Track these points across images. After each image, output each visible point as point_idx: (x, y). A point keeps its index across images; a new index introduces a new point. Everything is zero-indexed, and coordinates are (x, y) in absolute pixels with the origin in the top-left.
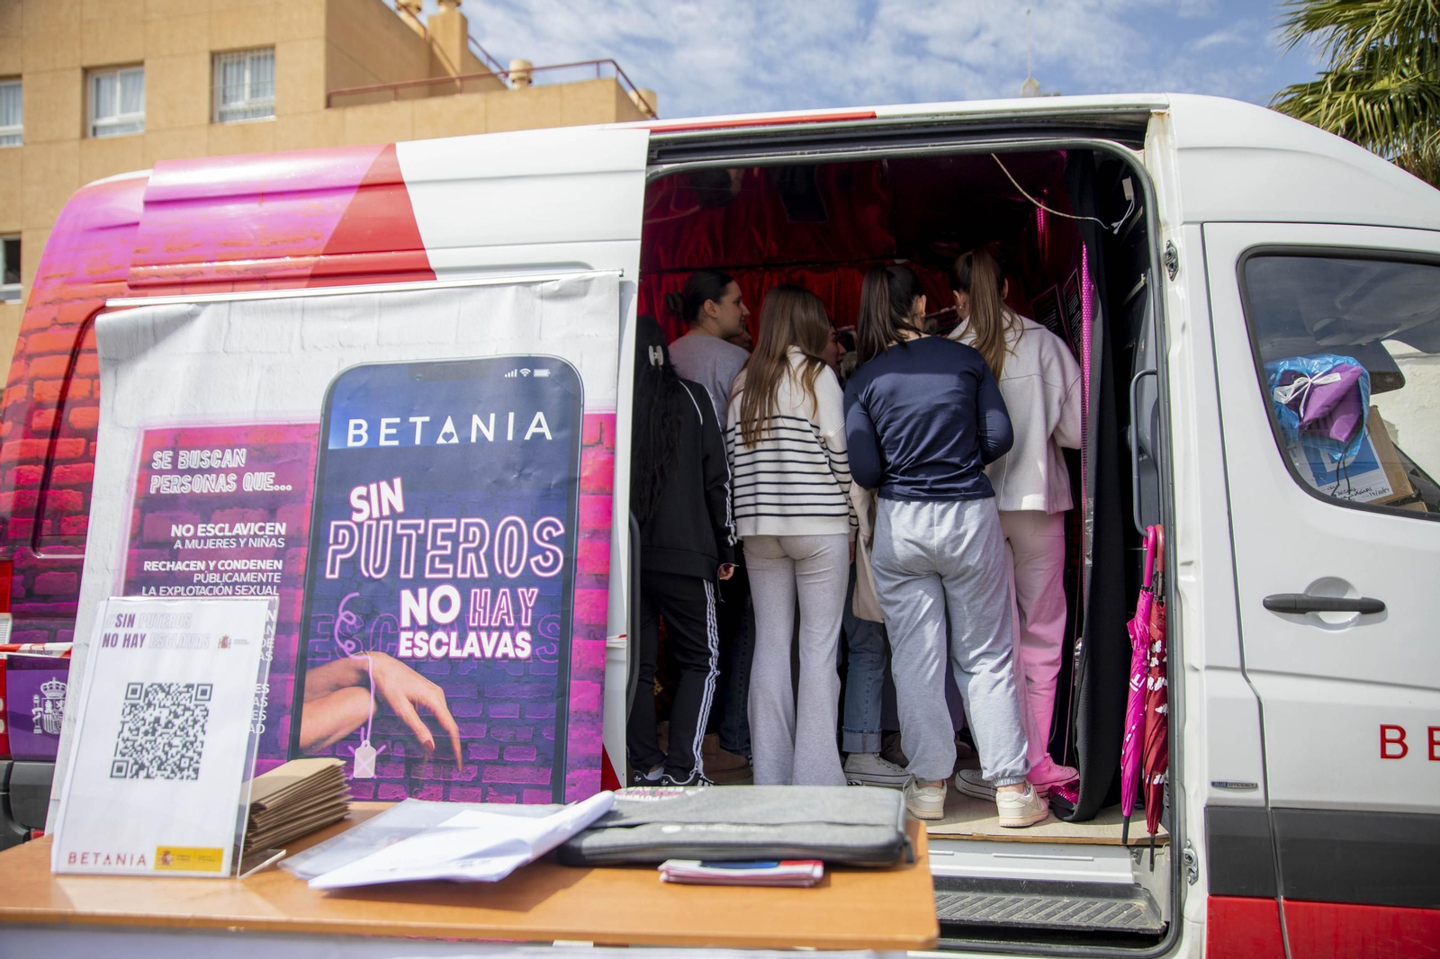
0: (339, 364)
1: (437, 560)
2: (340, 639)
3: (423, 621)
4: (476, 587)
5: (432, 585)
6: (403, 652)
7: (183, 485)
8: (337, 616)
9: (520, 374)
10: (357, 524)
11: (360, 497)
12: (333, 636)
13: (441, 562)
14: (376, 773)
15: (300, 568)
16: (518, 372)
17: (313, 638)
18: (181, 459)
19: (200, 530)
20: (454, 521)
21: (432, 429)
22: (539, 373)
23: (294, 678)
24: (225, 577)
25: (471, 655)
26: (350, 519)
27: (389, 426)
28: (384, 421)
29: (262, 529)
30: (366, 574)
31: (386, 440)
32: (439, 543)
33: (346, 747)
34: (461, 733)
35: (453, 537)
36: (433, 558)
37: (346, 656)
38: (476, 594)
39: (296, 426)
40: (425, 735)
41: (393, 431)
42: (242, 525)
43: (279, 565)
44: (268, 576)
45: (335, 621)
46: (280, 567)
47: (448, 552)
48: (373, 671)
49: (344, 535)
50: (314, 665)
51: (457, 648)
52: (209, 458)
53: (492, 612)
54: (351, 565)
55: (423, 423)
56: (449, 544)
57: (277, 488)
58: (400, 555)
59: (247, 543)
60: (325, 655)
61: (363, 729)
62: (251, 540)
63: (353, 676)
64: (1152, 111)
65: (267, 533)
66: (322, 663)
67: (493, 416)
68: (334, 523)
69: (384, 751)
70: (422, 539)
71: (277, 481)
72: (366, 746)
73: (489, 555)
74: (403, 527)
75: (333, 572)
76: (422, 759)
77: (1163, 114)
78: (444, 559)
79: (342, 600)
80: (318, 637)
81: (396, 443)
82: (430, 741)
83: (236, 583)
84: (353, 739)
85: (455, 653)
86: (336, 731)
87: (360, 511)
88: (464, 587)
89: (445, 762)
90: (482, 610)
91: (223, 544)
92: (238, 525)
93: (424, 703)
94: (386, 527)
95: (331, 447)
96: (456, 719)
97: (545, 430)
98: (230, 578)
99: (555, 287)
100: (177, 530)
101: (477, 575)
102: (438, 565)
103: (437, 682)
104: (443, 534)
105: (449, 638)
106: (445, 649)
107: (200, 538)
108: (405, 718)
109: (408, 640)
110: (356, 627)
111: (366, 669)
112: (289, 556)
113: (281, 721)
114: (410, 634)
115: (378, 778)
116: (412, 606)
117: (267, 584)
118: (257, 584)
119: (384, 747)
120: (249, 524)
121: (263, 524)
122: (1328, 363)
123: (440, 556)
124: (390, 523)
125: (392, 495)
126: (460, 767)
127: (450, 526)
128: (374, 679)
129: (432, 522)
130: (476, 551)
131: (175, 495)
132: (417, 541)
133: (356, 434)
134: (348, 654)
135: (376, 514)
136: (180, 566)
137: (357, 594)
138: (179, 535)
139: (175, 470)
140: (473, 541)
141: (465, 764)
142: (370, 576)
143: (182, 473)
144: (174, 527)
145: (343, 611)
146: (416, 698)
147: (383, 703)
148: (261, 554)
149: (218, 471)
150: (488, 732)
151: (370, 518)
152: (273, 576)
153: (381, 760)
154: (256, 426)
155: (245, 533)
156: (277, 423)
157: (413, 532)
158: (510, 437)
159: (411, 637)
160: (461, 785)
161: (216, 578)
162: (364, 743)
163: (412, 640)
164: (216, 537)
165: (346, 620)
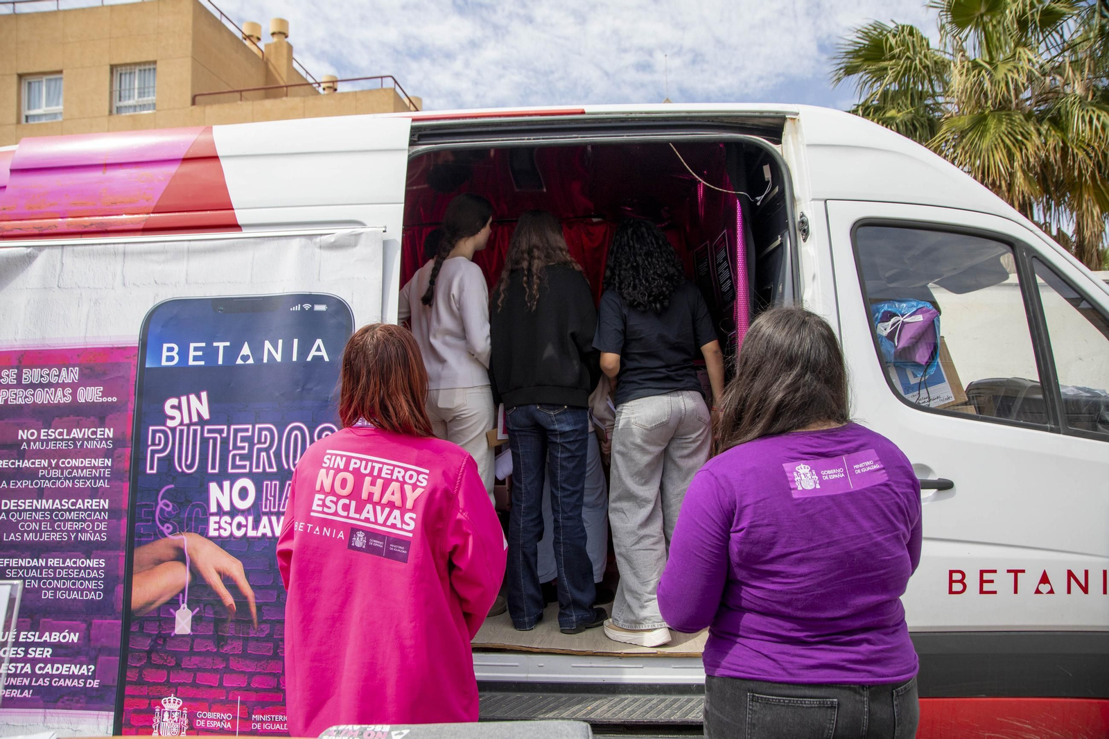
0: (155, 299)
1: (238, 458)
2: (160, 522)
3: (227, 507)
4: (267, 480)
5: (233, 479)
6: (212, 533)
7: (26, 397)
8: (157, 504)
9: (302, 307)
10: (170, 428)
11: (173, 407)
12: (155, 521)
13: (240, 460)
14: (192, 630)
15: (125, 465)
16: (301, 307)
17: (138, 522)
18: (24, 376)
19: (42, 434)
20: (250, 427)
21: (232, 352)
22: (318, 308)
23: (124, 554)
24: (66, 473)
25: (264, 535)
26: (164, 424)
27: (196, 349)
28: (192, 345)
29: (94, 433)
30: (180, 470)
31: (194, 360)
32: (239, 444)
33: (169, 610)
34: (256, 598)
35: (249, 440)
36: (234, 456)
37: (166, 536)
38: (267, 485)
39: (119, 348)
40: (229, 599)
41: (200, 353)
42: (78, 430)
43: (109, 462)
44: (100, 472)
45: (156, 508)
46: (110, 465)
47: (246, 451)
48: (187, 548)
49: (160, 438)
50: (140, 544)
51: (253, 529)
52: (48, 375)
53: (280, 500)
54: (167, 462)
55: (224, 347)
56: (246, 445)
57: (105, 399)
58: (208, 454)
59: (82, 445)
60: (149, 535)
61: (181, 595)
62: (85, 442)
63: (172, 553)
64: (787, 116)
65: (99, 436)
66: (147, 543)
67: (280, 342)
68: (151, 428)
69: (197, 613)
70: (225, 441)
71: (104, 394)
72: (184, 608)
73: (278, 454)
74: (210, 431)
75: (152, 468)
76: (227, 619)
77: (794, 119)
78: (243, 457)
79: (160, 491)
80: (142, 521)
81: (202, 363)
82: (232, 604)
83: (75, 478)
84: (174, 603)
85: (251, 533)
86: (160, 597)
87: (173, 418)
88: (258, 479)
89: (244, 621)
90: (272, 498)
91: (63, 445)
92: (74, 430)
93: (227, 573)
94: (195, 431)
95: (147, 366)
96: (252, 586)
97: (324, 353)
98: (70, 473)
99: (331, 239)
100: (22, 434)
101: (268, 470)
102: (238, 463)
103: (238, 557)
104: (242, 437)
105: (247, 521)
106: (243, 530)
107: (43, 441)
108: (213, 586)
109: (215, 523)
110: (173, 513)
111: (182, 546)
112: (116, 455)
113: (116, 590)
114: (216, 518)
115: (193, 635)
116: (218, 495)
117: (100, 478)
118: (92, 478)
119: (198, 609)
120: (83, 430)
121: (95, 430)
122: (913, 306)
123: (239, 455)
124: (199, 428)
125: (200, 405)
126: (256, 626)
127: (247, 430)
128: (189, 555)
129: (233, 427)
130: (267, 450)
131: (20, 405)
132: (221, 443)
133: (169, 355)
134: (167, 534)
135: (186, 421)
136: (27, 464)
137: (173, 486)
138: (25, 438)
139: (19, 385)
140: (265, 442)
141: (260, 623)
142: (183, 471)
143: (26, 387)
144: (20, 432)
145: (161, 500)
146: (222, 570)
147: (196, 575)
148: (95, 454)
149: (57, 386)
150: (278, 597)
151: (182, 423)
152: (104, 472)
153: (196, 620)
154: (86, 349)
155: (81, 436)
156: (103, 346)
157: (217, 435)
158: (295, 359)
159: (218, 520)
160: (257, 640)
161: (58, 473)
162: (182, 606)
163: (219, 523)
164: (56, 439)
165: (164, 507)
